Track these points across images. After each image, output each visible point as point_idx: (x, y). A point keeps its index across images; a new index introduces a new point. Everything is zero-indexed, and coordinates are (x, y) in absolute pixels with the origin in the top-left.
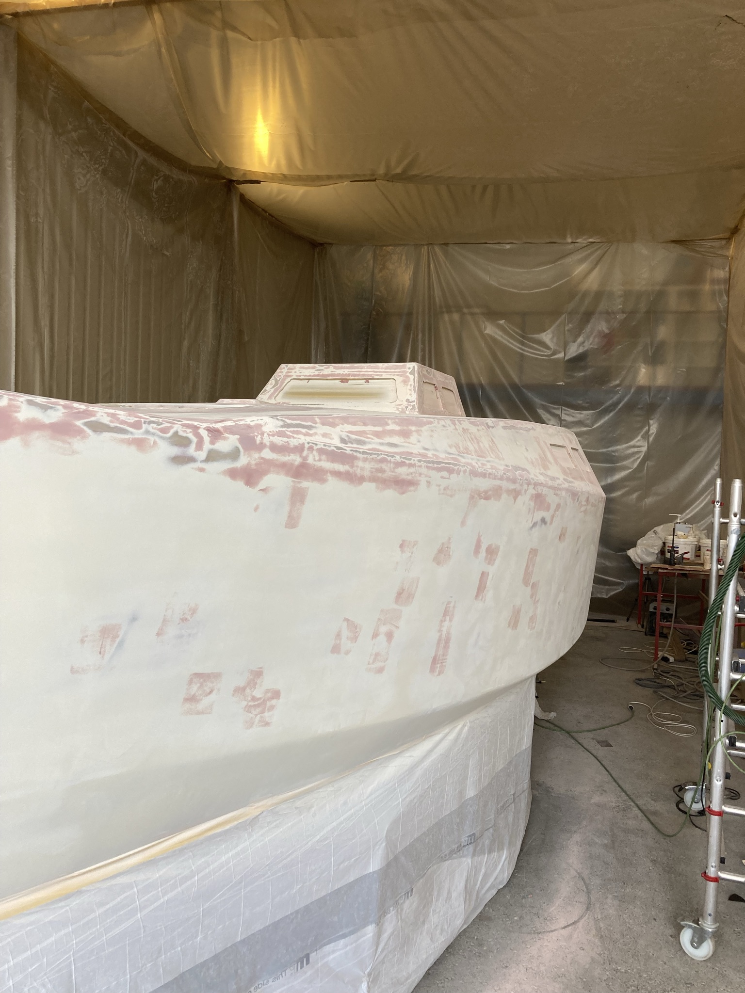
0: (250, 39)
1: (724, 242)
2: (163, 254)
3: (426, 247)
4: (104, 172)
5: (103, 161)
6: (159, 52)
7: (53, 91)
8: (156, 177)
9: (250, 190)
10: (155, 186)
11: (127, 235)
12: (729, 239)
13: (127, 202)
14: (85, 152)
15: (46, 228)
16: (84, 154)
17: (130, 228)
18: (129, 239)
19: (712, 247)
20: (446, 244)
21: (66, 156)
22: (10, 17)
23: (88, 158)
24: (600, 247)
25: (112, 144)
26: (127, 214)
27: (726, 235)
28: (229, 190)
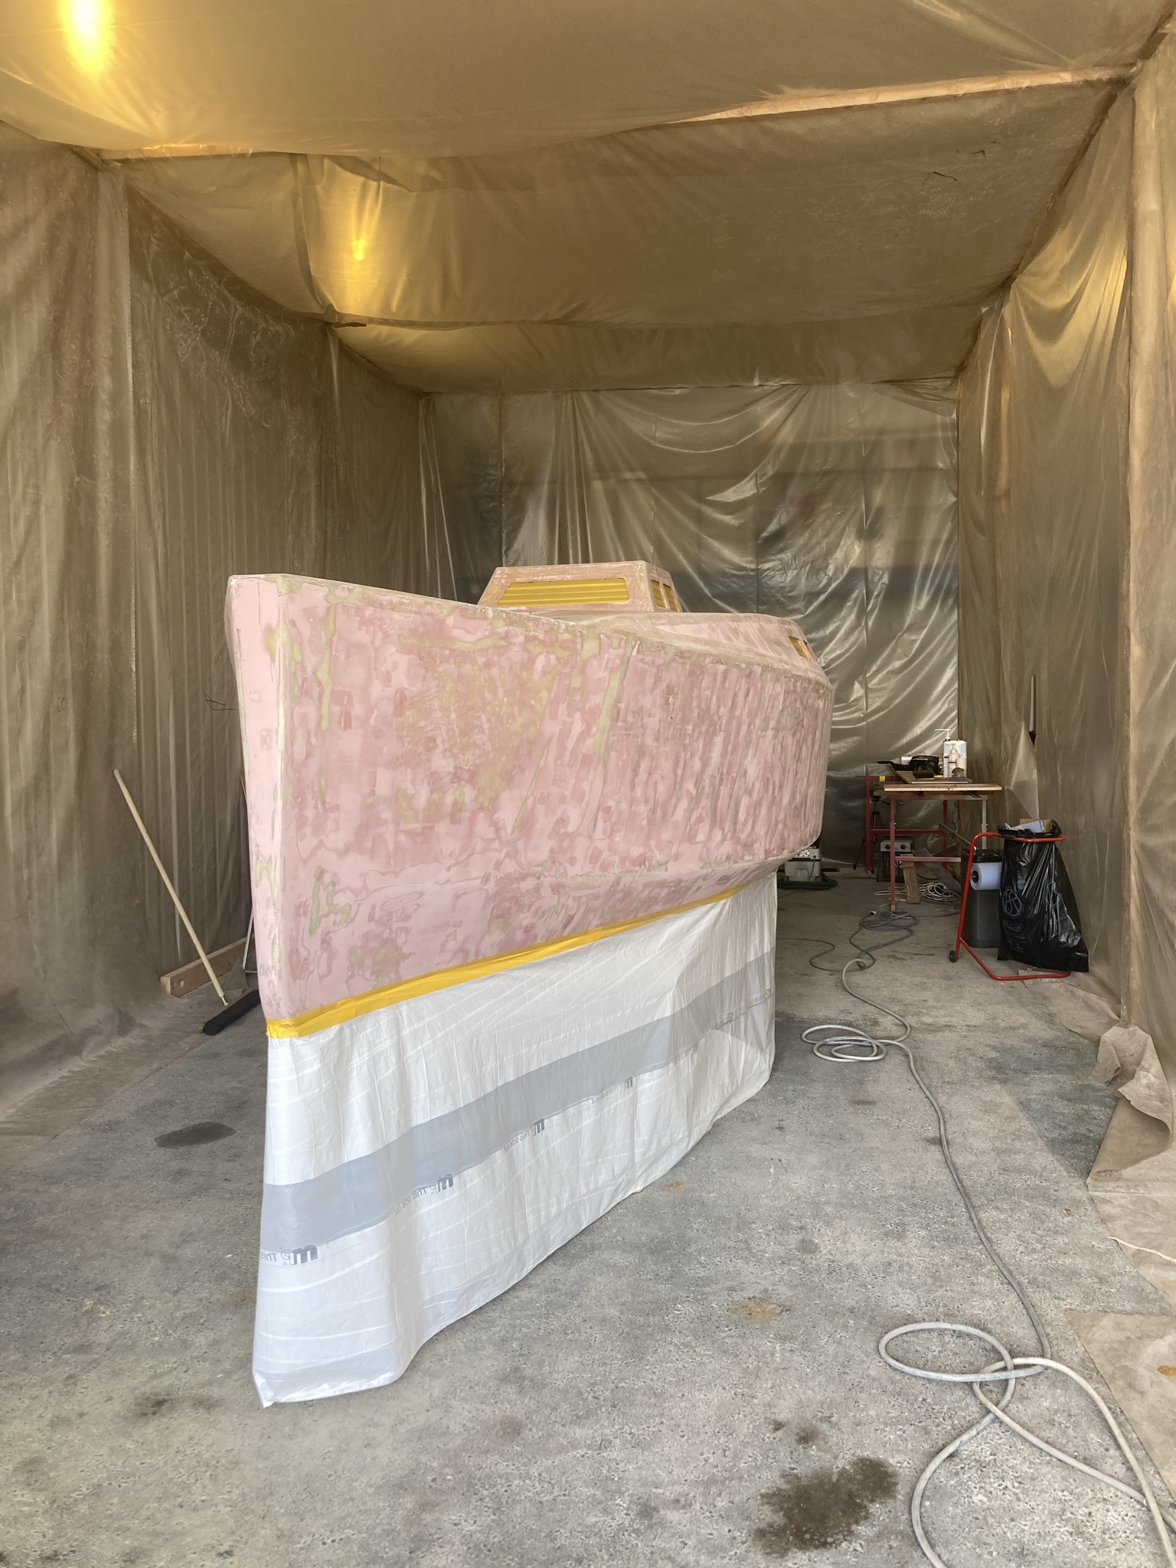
0: (409, 190)
1: (948, 382)
2: (263, 427)
3: (569, 397)
4: (203, 333)
5: (203, 319)
6: (295, 204)
7: (157, 245)
8: (254, 332)
9: (352, 335)
10: (254, 342)
11: (227, 406)
12: (956, 377)
13: (225, 367)
14: (186, 311)
15: (155, 410)
16: (186, 315)
17: (229, 398)
18: (230, 412)
19: (935, 388)
20: (597, 391)
21: (169, 320)
22: (119, 164)
23: (188, 319)
24: (794, 391)
25: (212, 299)
26: (226, 381)
27: (951, 374)
28: (326, 335)
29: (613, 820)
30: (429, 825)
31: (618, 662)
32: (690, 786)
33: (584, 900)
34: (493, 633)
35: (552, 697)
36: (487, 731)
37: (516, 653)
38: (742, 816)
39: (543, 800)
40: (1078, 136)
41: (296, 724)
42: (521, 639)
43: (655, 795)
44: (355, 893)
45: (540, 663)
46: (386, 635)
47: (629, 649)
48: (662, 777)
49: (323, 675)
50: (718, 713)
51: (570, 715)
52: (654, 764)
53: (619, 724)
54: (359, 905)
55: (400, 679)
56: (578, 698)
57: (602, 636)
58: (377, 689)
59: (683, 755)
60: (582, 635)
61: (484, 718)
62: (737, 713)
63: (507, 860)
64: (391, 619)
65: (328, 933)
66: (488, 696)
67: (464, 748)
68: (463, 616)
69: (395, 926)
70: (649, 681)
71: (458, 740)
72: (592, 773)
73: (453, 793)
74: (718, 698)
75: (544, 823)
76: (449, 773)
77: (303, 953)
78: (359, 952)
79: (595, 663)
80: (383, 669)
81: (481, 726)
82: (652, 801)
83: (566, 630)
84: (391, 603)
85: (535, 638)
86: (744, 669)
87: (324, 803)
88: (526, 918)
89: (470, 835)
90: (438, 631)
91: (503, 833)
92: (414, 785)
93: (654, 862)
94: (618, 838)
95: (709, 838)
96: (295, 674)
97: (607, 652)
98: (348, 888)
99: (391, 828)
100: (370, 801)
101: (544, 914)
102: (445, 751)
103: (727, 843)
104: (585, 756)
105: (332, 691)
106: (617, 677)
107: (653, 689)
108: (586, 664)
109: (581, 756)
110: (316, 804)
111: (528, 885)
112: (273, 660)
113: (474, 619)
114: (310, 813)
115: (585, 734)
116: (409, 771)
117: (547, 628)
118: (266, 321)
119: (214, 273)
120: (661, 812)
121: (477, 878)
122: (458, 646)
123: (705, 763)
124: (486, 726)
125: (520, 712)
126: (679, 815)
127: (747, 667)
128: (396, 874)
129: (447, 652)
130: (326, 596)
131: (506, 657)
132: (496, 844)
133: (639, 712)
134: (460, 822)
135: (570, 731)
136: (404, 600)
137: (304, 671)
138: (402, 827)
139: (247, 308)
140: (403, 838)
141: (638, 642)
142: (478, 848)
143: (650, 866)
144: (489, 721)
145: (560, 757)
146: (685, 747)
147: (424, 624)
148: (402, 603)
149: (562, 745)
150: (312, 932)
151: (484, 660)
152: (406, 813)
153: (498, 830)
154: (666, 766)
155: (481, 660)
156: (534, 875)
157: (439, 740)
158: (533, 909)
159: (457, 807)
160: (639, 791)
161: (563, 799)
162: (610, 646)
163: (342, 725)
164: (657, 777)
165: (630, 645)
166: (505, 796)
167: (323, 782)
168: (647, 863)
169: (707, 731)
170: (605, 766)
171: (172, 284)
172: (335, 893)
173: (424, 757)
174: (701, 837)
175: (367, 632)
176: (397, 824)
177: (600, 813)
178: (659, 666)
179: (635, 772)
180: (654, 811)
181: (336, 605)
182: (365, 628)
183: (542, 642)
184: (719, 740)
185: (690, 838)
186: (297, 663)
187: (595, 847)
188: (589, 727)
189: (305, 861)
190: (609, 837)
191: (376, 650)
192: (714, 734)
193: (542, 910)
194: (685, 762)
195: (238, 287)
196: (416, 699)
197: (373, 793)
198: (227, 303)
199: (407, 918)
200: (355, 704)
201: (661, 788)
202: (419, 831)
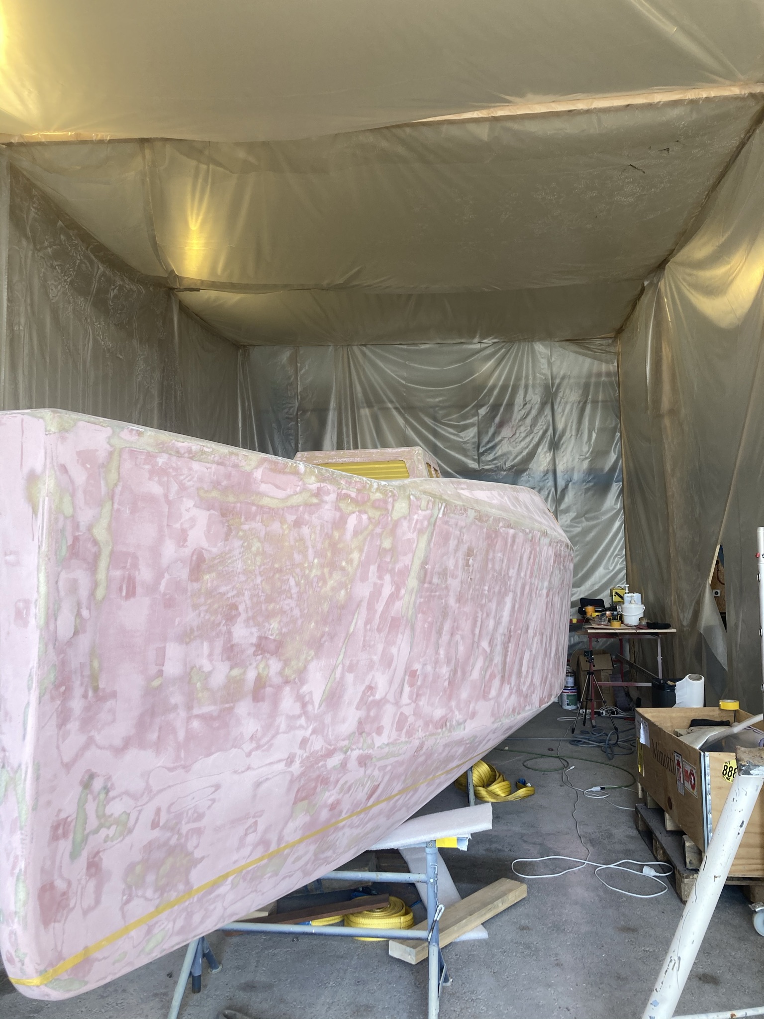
0: (231, 172)
1: (610, 341)
2: (118, 357)
3: (345, 348)
4: (71, 283)
5: (71, 273)
7: (35, 213)
8: (113, 287)
10: (112, 295)
11: (89, 340)
12: (616, 337)
13: (89, 310)
14: (58, 265)
15: (27, 335)
16: (57, 268)
17: (91, 333)
18: (90, 344)
19: (601, 345)
20: (364, 345)
21: (43, 270)
22: (4, 146)
23: (59, 271)
24: (503, 346)
25: (79, 258)
26: (89, 321)
27: (612, 335)
28: (169, 296)
29: (419, 683)
30: (227, 705)
31: (426, 523)
32: (485, 644)
33: (389, 768)
34: (304, 489)
35: (363, 558)
36: (295, 596)
37: (327, 512)
38: (524, 670)
39: (351, 668)
40: (735, 142)
41: (62, 593)
42: (332, 497)
43: (456, 655)
44: (134, 797)
45: (352, 521)
46: (183, 488)
47: (436, 511)
48: (463, 638)
49: (101, 533)
50: (508, 574)
51: (380, 577)
52: (456, 624)
53: (426, 585)
54: (140, 812)
55: (198, 537)
56: (388, 559)
57: (411, 497)
58: (169, 550)
59: (480, 615)
60: (394, 495)
61: (292, 582)
62: (522, 574)
63: (314, 736)
64: (190, 469)
65: (98, 853)
66: (297, 557)
67: (269, 616)
68: (271, 470)
69: (185, 828)
70: (452, 543)
71: (264, 607)
72: (400, 636)
73: (257, 667)
74: (509, 560)
75: (353, 692)
76: (252, 644)
77: (60, 885)
78: (138, 868)
79: (405, 524)
80: (178, 526)
81: (289, 591)
82: (453, 661)
83: (378, 489)
84: (190, 451)
85: (347, 496)
86: (527, 534)
87: (96, 689)
88: (331, 796)
89: (274, 712)
90: (245, 485)
91: (310, 708)
92: (211, 661)
93: (454, 722)
94: (423, 702)
95: (499, 694)
96: (63, 531)
97: (416, 513)
98: (127, 793)
99: (182, 713)
100: (156, 683)
101: (349, 788)
102: (248, 619)
103: (513, 697)
104: (393, 619)
105: (112, 553)
106: (425, 538)
107: (456, 550)
108: (396, 524)
109: (390, 619)
110: (86, 692)
111: (334, 761)
112: (35, 512)
113: (284, 473)
114: (77, 705)
115: (394, 597)
116: (205, 644)
117: (359, 486)
118: (123, 280)
119: (83, 241)
120: (459, 672)
121: (280, 761)
122: (265, 501)
123: (498, 623)
124: (294, 590)
125: (331, 574)
126: (475, 675)
127: (530, 532)
128: (186, 768)
129: (254, 508)
130: (109, 438)
131: (316, 515)
132: (303, 721)
133: (444, 574)
134: (263, 700)
135: (380, 593)
136: (205, 449)
137: (77, 526)
138: (196, 711)
139: (108, 269)
140: (195, 724)
141: (444, 504)
142: (283, 727)
143: (451, 726)
144: (298, 584)
145: (368, 621)
146: (482, 607)
147: (228, 476)
148: (203, 452)
149: (371, 608)
150: (74, 856)
151: (294, 518)
152: (200, 695)
153: (304, 705)
154: (466, 625)
155: (291, 518)
156: (341, 749)
157: (241, 608)
158: (339, 785)
159: (260, 683)
160: (442, 652)
161: (371, 666)
162: (419, 507)
163: (124, 593)
164: (458, 637)
165: (436, 508)
166: (313, 666)
167: (96, 664)
168: (448, 724)
169: (500, 592)
170: (413, 629)
171: (46, 243)
172: (108, 801)
173: (223, 628)
174: (493, 693)
175: (160, 483)
176: (189, 708)
177: (407, 678)
178: (462, 528)
179: (439, 632)
180: (455, 671)
181: (121, 450)
182: (156, 479)
183: (355, 501)
184: (508, 600)
185: (485, 695)
186: (66, 518)
187: (402, 714)
188: (398, 589)
189: (68, 767)
190: (415, 702)
191: (169, 503)
192: (505, 594)
193: (348, 784)
194: (482, 622)
195: (102, 254)
196: (217, 561)
197: (160, 673)
198: (91, 262)
199: (200, 817)
200: (140, 567)
201: (461, 648)
202: (215, 714)
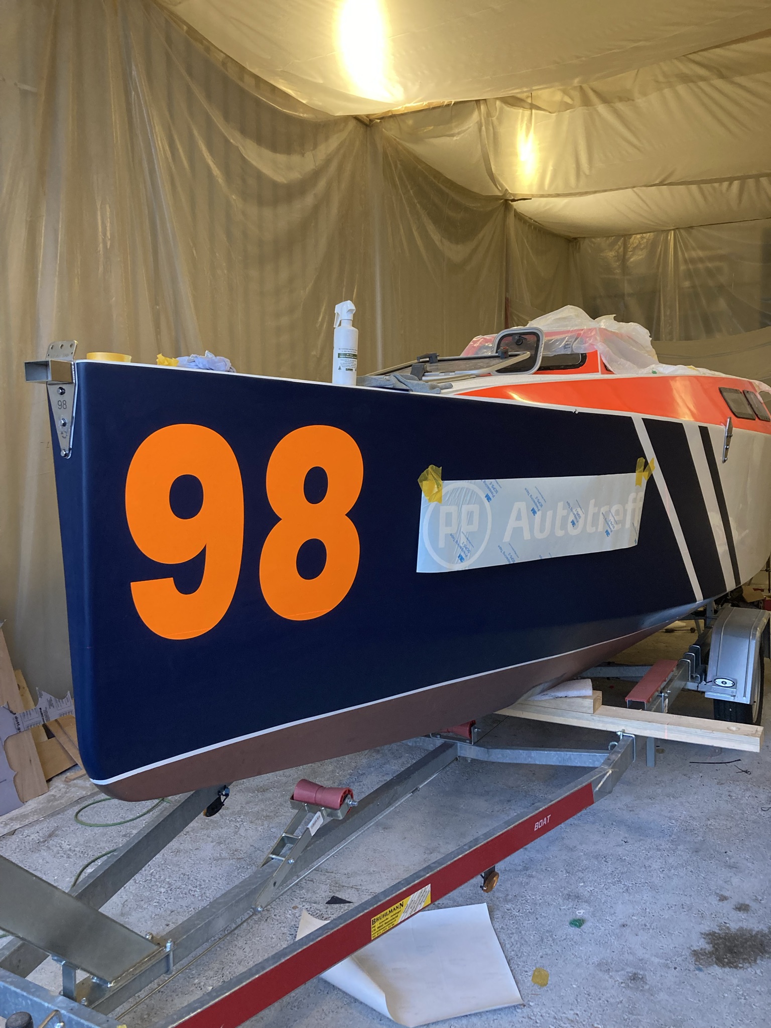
0: (550, 112)
6: (480, 130)
9: (521, 206)
22: (379, 121)
28: (506, 207)
